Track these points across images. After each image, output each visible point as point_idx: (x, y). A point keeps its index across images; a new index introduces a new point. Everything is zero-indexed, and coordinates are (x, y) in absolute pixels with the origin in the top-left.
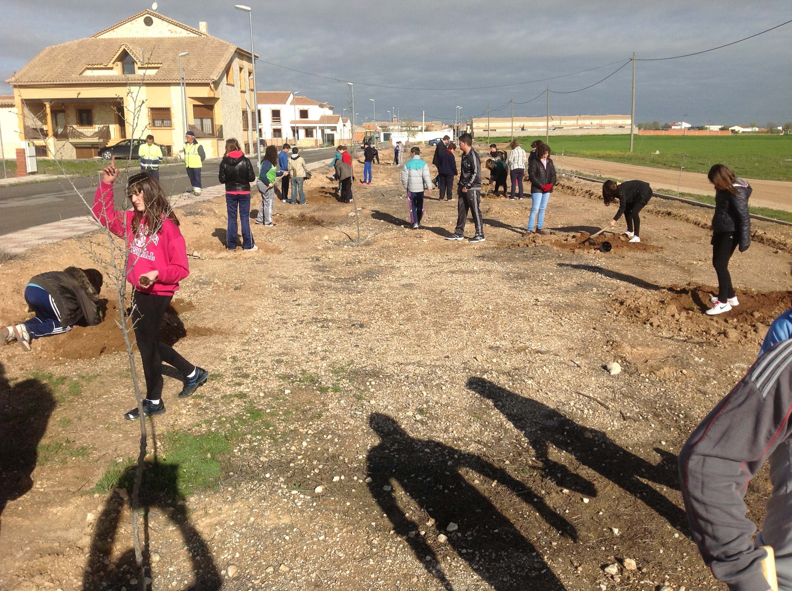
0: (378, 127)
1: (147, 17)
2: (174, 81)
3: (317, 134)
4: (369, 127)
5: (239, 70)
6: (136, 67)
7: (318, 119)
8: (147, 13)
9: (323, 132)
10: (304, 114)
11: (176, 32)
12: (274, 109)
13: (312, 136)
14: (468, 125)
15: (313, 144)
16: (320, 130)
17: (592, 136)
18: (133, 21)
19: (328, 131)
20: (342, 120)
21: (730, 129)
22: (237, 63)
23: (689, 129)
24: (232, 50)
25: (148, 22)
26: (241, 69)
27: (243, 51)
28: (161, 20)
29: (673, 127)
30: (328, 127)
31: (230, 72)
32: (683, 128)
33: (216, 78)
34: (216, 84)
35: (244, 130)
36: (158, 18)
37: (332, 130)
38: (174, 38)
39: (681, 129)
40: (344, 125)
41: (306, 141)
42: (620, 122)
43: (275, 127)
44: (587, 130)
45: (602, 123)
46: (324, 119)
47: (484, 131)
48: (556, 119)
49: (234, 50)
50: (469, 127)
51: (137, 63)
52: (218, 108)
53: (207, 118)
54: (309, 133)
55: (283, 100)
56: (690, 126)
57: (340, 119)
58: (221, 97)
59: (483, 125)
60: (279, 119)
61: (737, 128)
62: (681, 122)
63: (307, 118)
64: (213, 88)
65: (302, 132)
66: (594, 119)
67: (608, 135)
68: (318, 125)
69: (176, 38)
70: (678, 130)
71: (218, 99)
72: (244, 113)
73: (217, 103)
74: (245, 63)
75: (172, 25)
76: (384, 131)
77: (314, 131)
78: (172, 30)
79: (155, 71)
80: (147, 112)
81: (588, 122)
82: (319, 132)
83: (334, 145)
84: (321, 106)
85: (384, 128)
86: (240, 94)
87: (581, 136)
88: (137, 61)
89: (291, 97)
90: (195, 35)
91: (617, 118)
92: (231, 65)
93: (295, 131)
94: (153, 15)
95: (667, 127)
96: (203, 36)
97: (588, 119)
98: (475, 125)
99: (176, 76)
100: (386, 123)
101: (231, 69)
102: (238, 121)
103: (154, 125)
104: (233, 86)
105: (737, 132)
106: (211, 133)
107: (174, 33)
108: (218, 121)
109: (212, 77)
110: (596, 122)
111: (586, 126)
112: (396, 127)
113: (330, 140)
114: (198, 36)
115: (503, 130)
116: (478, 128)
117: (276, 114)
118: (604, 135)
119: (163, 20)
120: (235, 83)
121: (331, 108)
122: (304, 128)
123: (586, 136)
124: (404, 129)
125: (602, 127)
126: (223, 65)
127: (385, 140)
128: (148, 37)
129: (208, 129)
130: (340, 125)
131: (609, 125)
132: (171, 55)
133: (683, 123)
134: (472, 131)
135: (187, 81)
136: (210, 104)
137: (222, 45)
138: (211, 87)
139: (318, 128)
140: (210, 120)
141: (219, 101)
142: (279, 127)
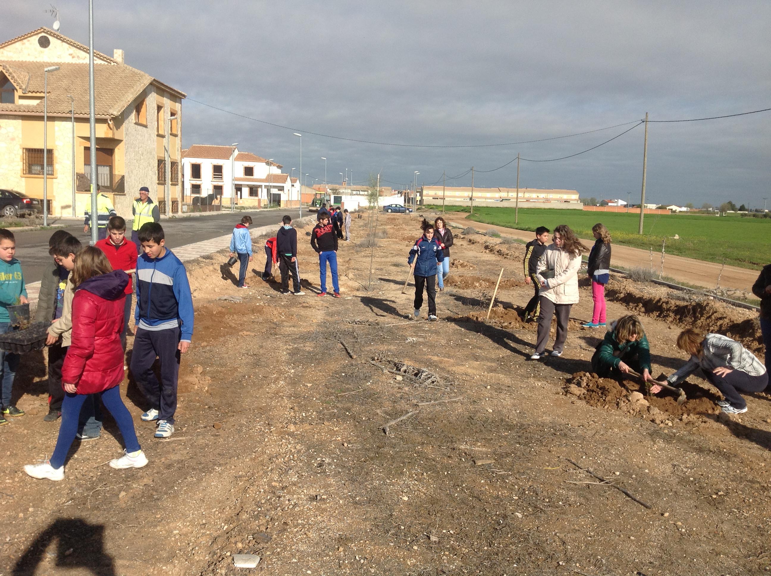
0: (328, 190)
1: (42, 37)
2: (60, 115)
3: (263, 195)
4: (319, 189)
5: (156, 108)
6: (17, 95)
7: (264, 177)
8: (43, 32)
9: (268, 191)
10: (249, 171)
11: (78, 57)
12: (216, 164)
13: (257, 195)
14: (417, 192)
15: (256, 204)
16: (266, 189)
17: (538, 209)
18: (25, 41)
19: (274, 191)
20: (291, 179)
21: (668, 208)
22: (153, 99)
23: (625, 206)
24: (147, 80)
25: (44, 43)
26: (159, 108)
27: (162, 84)
28: (60, 41)
29: (610, 204)
30: (275, 187)
31: (143, 110)
32: (619, 205)
33: (116, 113)
34: (118, 121)
35: (158, 184)
36: (57, 38)
37: (279, 190)
38: (75, 64)
39: (617, 206)
40: (293, 186)
41: (250, 201)
42: (565, 197)
43: (216, 184)
44: (534, 203)
45: (548, 197)
46: (271, 178)
47: (433, 198)
48: (504, 191)
49: (149, 81)
50: (418, 194)
51: (17, 90)
52: (119, 153)
53: (104, 166)
54: (253, 191)
55: (226, 154)
56: (625, 203)
57: (289, 178)
58: (124, 140)
59: (432, 193)
60: (221, 175)
61: (674, 208)
62: (618, 199)
63: (252, 175)
64: (111, 126)
65: (246, 191)
66: (540, 192)
67: (553, 209)
68: (263, 184)
69: (77, 65)
70: (614, 206)
71: (119, 141)
72: (161, 162)
73: (118, 147)
74: (167, 102)
75: (74, 48)
76: (334, 193)
77: (260, 190)
78: (74, 55)
79: (38, 101)
80: (21, 153)
81: (534, 195)
82: (265, 191)
83: (280, 206)
84: (268, 164)
85: (335, 191)
86: (155, 138)
87: (528, 209)
88: (18, 88)
89: (236, 152)
90: (103, 62)
91: (561, 193)
92: (143, 100)
93: (238, 188)
94: (50, 35)
95: (604, 204)
96: (112, 64)
97: (536, 192)
98: (425, 192)
99: (64, 108)
100: (337, 186)
101: (144, 106)
102: (150, 172)
103: (30, 172)
104: (146, 126)
105: (675, 212)
106: (109, 185)
107: (76, 58)
108: (119, 170)
109: (111, 111)
110: (542, 196)
111: (533, 199)
112: (346, 191)
113: (276, 200)
114: (106, 63)
115: (452, 199)
116: (428, 195)
117: (218, 170)
118: (550, 209)
119: (63, 41)
120: (149, 124)
121: (279, 167)
122: (248, 186)
123: (534, 209)
124: (354, 192)
125: (547, 200)
126: (130, 97)
127: (335, 202)
128: (42, 61)
129: (105, 181)
130: (287, 185)
131: (555, 200)
132: (65, 83)
133: (619, 200)
134: (422, 198)
135: (77, 116)
136: (109, 147)
137: (134, 74)
138: (109, 124)
139: (263, 187)
140: (108, 168)
141: (121, 145)
142: (220, 184)
